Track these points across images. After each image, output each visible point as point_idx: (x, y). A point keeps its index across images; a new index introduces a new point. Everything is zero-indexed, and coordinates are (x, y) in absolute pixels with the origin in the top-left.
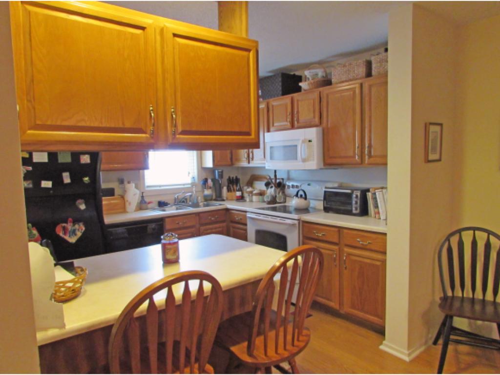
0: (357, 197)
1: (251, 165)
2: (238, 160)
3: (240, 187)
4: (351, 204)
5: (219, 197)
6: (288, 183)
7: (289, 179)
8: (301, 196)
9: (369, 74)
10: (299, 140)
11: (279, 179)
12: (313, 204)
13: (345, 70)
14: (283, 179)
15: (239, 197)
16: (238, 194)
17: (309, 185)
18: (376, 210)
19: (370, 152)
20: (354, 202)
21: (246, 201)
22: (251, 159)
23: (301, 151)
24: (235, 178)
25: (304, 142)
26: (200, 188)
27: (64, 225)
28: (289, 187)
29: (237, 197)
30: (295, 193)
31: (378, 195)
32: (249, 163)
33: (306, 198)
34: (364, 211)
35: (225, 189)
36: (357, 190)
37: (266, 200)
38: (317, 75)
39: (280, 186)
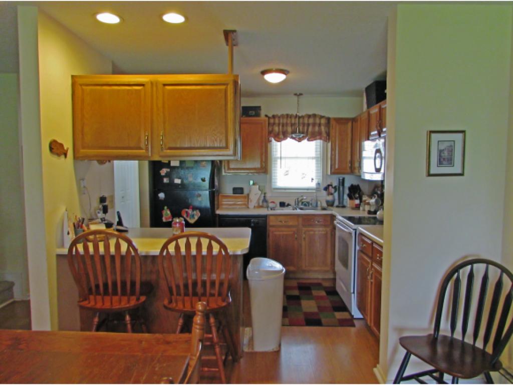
5: (341, 203)
16: (357, 202)
21: (359, 210)
27: (186, 210)
29: (356, 205)
35: (346, 197)
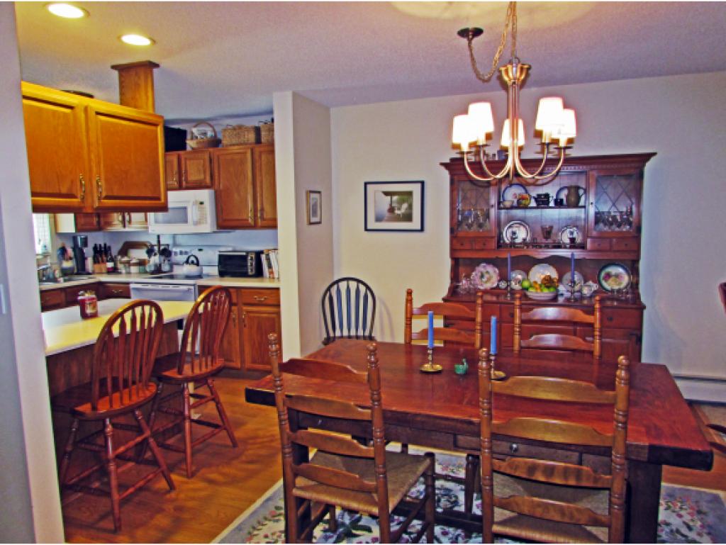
0: (252, 259)
1: (127, 229)
2: (109, 224)
3: (112, 257)
4: (246, 266)
5: (81, 270)
6: (174, 250)
7: (175, 245)
8: (193, 262)
9: (258, 141)
10: (188, 202)
11: (163, 245)
12: (206, 270)
13: (235, 133)
14: (168, 245)
15: (112, 268)
16: (110, 265)
17: (200, 250)
18: (271, 270)
19: (262, 215)
20: (249, 264)
21: (120, 273)
22: (127, 223)
23: (192, 214)
24: (103, 245)
25: (195, 203)
26: (55, 260)
28: (176, 253)
29: (108, 269)
30: (185, 259)
31: (272, 256)
32: (124, 226)
33: (198, 264)
34: (259, 273)
35: (90, 261)
36: (251, 252)
37: (148, 269)
38: (205, 134)
39: (166, 253)
